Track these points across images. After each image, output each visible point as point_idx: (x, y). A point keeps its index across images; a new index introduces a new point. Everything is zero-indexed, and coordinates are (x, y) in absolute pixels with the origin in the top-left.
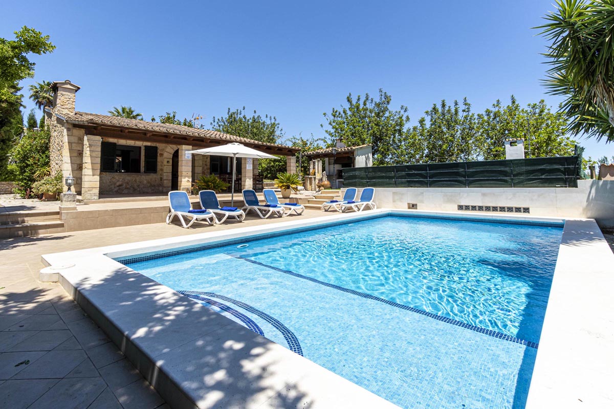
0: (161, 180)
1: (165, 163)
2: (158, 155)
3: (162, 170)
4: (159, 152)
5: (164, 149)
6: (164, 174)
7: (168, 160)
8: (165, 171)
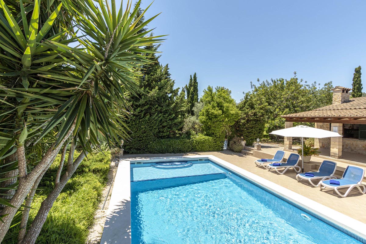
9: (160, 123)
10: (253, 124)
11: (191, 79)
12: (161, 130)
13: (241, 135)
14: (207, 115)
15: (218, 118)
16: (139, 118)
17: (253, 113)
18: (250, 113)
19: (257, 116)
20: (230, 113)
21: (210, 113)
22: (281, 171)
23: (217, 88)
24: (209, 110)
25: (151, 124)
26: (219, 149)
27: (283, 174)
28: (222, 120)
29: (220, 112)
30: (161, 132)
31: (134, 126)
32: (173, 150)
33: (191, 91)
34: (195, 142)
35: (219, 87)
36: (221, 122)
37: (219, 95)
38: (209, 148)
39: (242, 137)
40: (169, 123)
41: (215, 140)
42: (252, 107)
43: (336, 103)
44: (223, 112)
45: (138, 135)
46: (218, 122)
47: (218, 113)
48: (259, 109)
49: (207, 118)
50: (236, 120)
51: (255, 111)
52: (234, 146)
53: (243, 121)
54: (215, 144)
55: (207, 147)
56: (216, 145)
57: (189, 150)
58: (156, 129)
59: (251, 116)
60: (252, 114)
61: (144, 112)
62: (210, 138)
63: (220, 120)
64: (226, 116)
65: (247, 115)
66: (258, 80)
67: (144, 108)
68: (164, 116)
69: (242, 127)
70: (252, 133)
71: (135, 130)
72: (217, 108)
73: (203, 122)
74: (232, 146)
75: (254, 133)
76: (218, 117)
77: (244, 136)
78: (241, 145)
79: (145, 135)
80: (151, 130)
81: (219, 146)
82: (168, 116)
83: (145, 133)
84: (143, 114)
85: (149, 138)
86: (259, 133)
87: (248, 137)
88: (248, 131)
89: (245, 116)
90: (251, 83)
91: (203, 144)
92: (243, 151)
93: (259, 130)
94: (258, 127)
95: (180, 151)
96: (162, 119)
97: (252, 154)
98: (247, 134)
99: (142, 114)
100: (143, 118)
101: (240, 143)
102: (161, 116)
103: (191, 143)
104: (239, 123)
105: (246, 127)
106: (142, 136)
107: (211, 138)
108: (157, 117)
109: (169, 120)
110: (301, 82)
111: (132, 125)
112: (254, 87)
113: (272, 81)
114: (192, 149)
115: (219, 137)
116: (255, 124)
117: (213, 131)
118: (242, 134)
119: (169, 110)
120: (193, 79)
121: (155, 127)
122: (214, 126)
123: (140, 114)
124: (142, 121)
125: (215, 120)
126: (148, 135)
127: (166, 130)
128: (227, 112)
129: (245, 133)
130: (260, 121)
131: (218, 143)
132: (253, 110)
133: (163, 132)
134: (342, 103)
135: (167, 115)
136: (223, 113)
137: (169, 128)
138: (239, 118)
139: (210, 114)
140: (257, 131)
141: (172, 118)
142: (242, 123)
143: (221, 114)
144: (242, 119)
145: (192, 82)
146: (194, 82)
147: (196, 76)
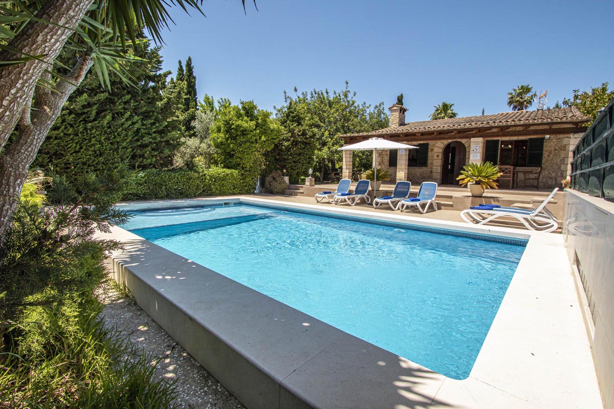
0: (431, 173)
1: (435, 157)
2: (429, 150)
3: (432, 164)
4: (430, 147)
5: (434, 145)
6: (434, 167)
7: (438, 154)
8: (435, 165)
9: (136, 135)
10: (300, 149)
11: (181, 69)
12: (139, 152)
13: (283, 167)
14: (227, 131)
15: (249, 136)
16: (84, 120)
17: (300, 131)
18: (296, 131)
19: (307, 136)
20: (269, 128)
21: (233, 127)
23: (221, 101)
24: (231, 122)
25: (115, 137)
26: (250, 190)
27: (355, 205)
28: (254, 138)
30: (136, 156)
31: (72, 136)
32: (168, 194)
34: (208, 177)
35: (225, 100)
36: (252, 143)
38: (234, 189)
39: (285, 171)
40: (155, 138)
41: (243, 174)
42: (298, 122)
43: (394, 126)
44: (257, 125)
45: (85, 160)
46: (248, 144)
47: (249, 126)
49: (227, 136)
50: (276, 141)
51: (303, 128)
52: (274, 184)
53: (286, 144)
54: (243, 183)
55: (230, 187)
56: (245, 184)
57: (199, 192)
58: (126, 148)
59: (298, 135)
61: (95, 107)
62: (235, 172)
63: (251, 140)
64: (262, 133)
65: (292, 134)
66: (296, 90)
67: (96, 98)
68: (145, 122)
69: (286, 153)
70: (300, 162)
71: (75, 147)
72: (246, 118)
73: (220, 144)
74: (270, 185)
75: (303, 164)
76: (248, 134)
77: (288, 168)
78: (284, 182)
79: (101, 159)
80: (116, 150)
82: (154, 124)
83: (101, 155)
84: (94, 112)
85: (111, 166)
87: (293, 169)
88: (294, 160)
89: (290, 134)
90: (285, 93)
91: (223, 182)
92: (289, 191)
95: (181, 194)
96: (140, 129)
97: (302, 193)
98: (293, 164)
99: (92, 111)
100: (94, 120)
101: (283, 179)
102: (137, 122)
103: (203, 179)
104: (280, 147)
105: (291, 153)
106: (94, 161)
107: (237, 171)
108: (130, 122)
109: (155, 132)
110: (354, 96)
111: (65, 134)
112: (288, 100)
113: (316, 93)
114: (204, 191)
115: (250, 170)
116: (304, 148)
117: (239, 160)
118: (285, 166)
119: (153, 112)
120: (184, 68)
121: (124, 144)
122: (241, 149)
123: (86, 110)
124: (92, 128)
125: (243, 139)
126: (107, 160)
127: (148, 152)
128: (264, 125)
129: (290, 163)
130: (309, 144)
131: (247, 180)
132: (300, 126)
133: (142, 156)
134: (399, 126)
135: (150, 121)
136: (256, 127)
137: (153, 149)
138: (281, 138)
139: (233, 129)
140: (306, 160)
141: (161, 128)
142: (284, 146)
143: (254, 128)
144: (284, 140)
145: (183, 75)
146: (188, 76)
147: (191, 64)
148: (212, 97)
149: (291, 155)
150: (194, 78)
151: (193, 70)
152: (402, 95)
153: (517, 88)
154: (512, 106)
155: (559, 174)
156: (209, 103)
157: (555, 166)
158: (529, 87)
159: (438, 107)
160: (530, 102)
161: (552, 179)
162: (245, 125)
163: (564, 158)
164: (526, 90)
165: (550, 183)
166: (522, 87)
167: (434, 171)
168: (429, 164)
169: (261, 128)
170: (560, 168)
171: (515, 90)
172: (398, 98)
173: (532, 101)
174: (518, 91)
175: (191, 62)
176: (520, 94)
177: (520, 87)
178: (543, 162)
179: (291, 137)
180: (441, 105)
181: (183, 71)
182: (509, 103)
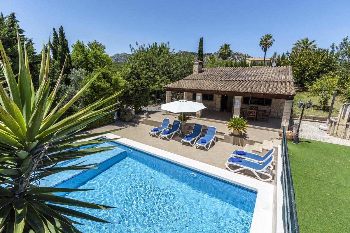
0: (215, 105)
3: (216, 100)
6: (217, 102)
10: (140, 94)
11: (55, 34)
15: (107, 91)
18: (137, 84)
19: (144, 86)
20: (120, 86)
22: (169, 137)
26: (111, 122)
27: (172, 139)
29: (108, 84)
33: (59, 52)
37: (94, 53)
38: (100, 123)
42: (138, 77)
43: (196, 73)
44: (112, 84)
47: (106, 86)
48: (144, 78)
50: (125, 91)
51: (141, 81)
52: (126, 116)
53: (131, 92)
55: (97, 123)
56: (107, 119)
59: (138, 86)
60: (139, 84)
63: (108, 93)
64: (115, 89)
65: (135, 86)
66: (137, 44)
69: (131, 97)
70: (140, 102)
72: (103, 80)
74: (123, 117)
75: (142, 102)
78: (132, 115)
81: (110, 119)
86: (146, 101)
87: (137, 106)
88: (137, 101)
89: (133, 86)
90: (130, 45)
92: (134, 120)
93: (146, 98)
94: (145, 96)
97: (143, 122)
98: (136, 103)
101: (130, 112)
104: (128, 94)
105: (135, 97)
112: (133, 50)
113: (150, 46)
116: (142, 93)
120: (58, 33)
125: (102, 93)
128: (116, 85)
129: (134, 103)
132: (139, 80)
134: (198, 73)
136: (111, 86)
138: (128, 89)
139: (96, 86)
140: (144, 100)
142: (130, 93)
143: (110, 86)
144: (130, 89)
145: (57, 38)
146: (61, 39)
147: (63, 31)
148: (82, 42)
149: (135, 98)
150: (66, 41)
151: (65, 35)
152: (202, 38)
153: (265, 36)
154: (261, 46)
155: (279, 111)
156: (81, 46)
157: (277, 106)
158: (271, 35)
159: (222, 46)
160: (271, 44)
161: (276, 113)
162: (104, 86)
163: (282, 103)
164: (269, 37)
165: (275, 115)
166: (267, 35)
167: (217, 104)
168: (214, 100)
169: (114, 86)
170: (280, 108)
171: (263, 37)
172: (200, 40)
173: (272, 44)
174: (265, 38)
175: (62, 29)
176: (265, 40)
177: (266, 35)
178: (272, 104)
179: (134, 88)
180: (224, 45)
181: (57, 35)
182: (260, 44)
